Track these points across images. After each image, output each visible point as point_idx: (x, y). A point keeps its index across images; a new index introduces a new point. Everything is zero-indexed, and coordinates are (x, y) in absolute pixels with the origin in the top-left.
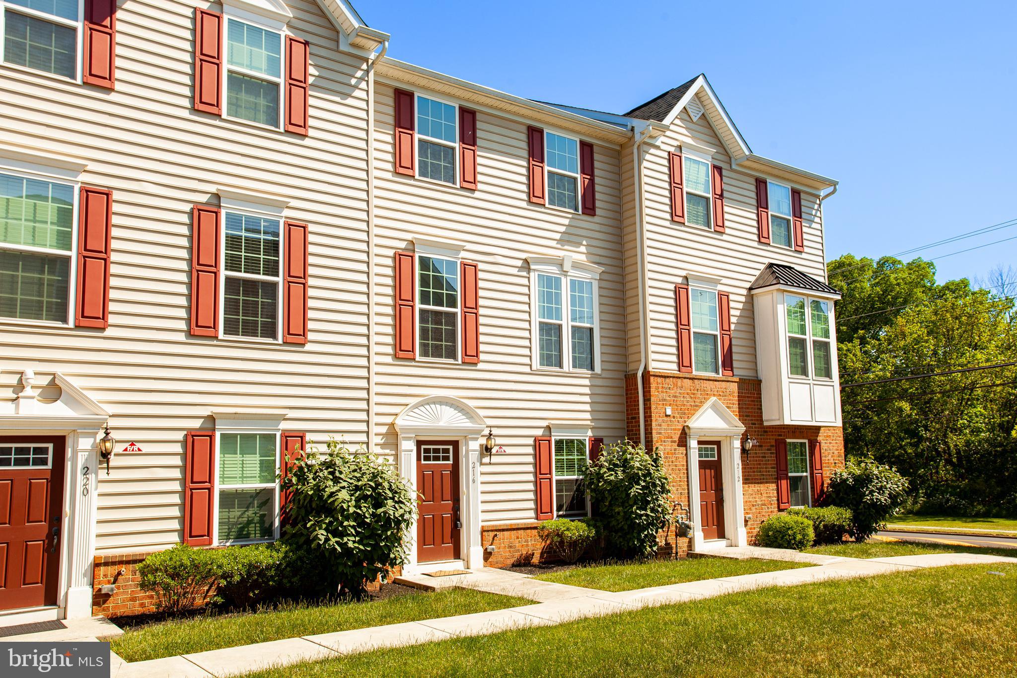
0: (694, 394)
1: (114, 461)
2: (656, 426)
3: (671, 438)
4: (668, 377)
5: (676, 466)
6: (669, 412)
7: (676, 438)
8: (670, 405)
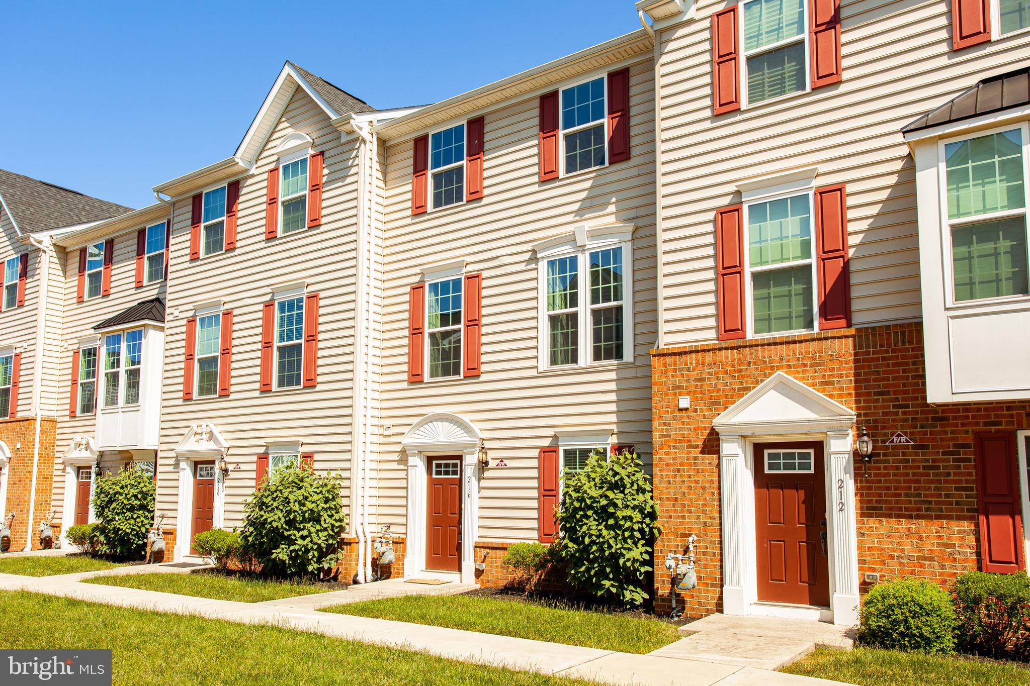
0: (740, 371)
1: (232, 475)
2: (660, 425)
3: (689, 441)
4: (685, 353)
5: (697, 482)
6: (684, 402)
7: (700, 439)
8: (688, 393)
